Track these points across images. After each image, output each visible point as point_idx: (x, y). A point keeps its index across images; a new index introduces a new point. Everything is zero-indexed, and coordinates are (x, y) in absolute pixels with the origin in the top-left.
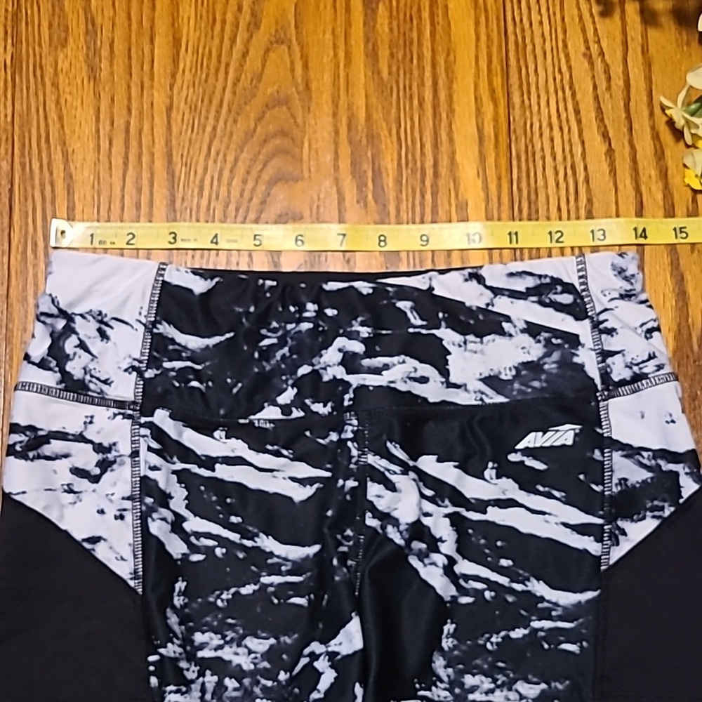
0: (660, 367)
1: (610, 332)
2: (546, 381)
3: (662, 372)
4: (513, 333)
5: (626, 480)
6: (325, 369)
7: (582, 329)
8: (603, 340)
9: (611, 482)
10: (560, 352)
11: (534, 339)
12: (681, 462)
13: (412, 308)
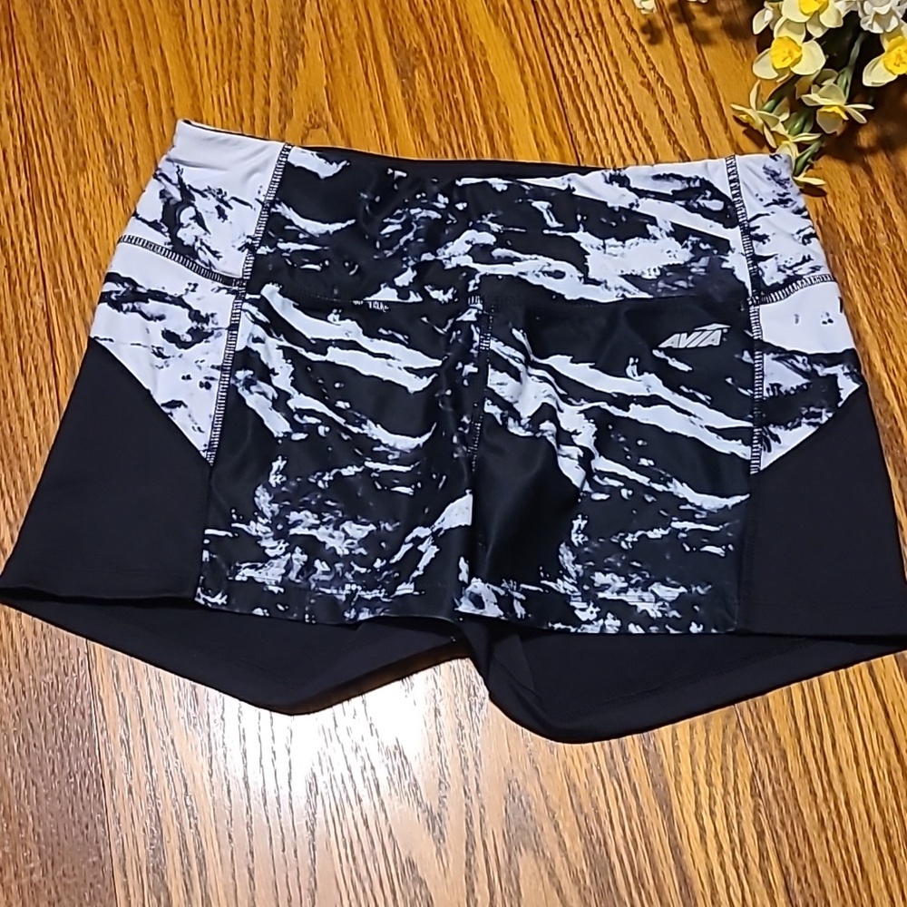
0: (815, 269)
1: (762, 238)
2: (693, 282)
3: (817, 273)
4: (658, 235)
5: (779, 386)
6: (450, 259)
7: (734, 235)
8: (754, 246)
9: (762, 387)
10: (708, 258)
11: (681, 243)
12: (840, 363)
13: (548, 208)
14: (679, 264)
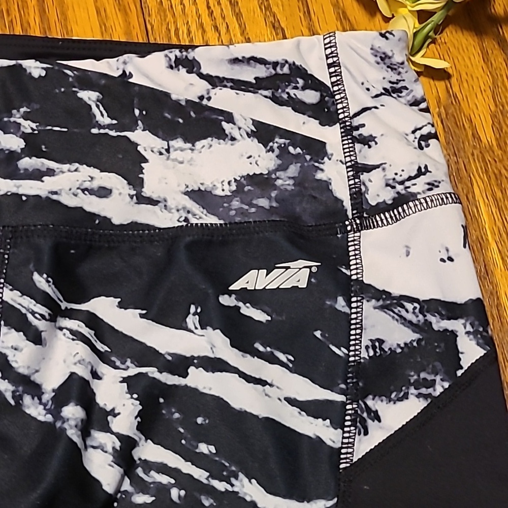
1: (367, 141)
2: (276, 199)
3: (436, 191)
5: (381, 342)
7: (331, 136)
8: (357, 150)
9: (360, 344)
10: (299, 165)
11: (265, 146)
12: (462, 317)
13: (98, 100)
14: (261, 174)
